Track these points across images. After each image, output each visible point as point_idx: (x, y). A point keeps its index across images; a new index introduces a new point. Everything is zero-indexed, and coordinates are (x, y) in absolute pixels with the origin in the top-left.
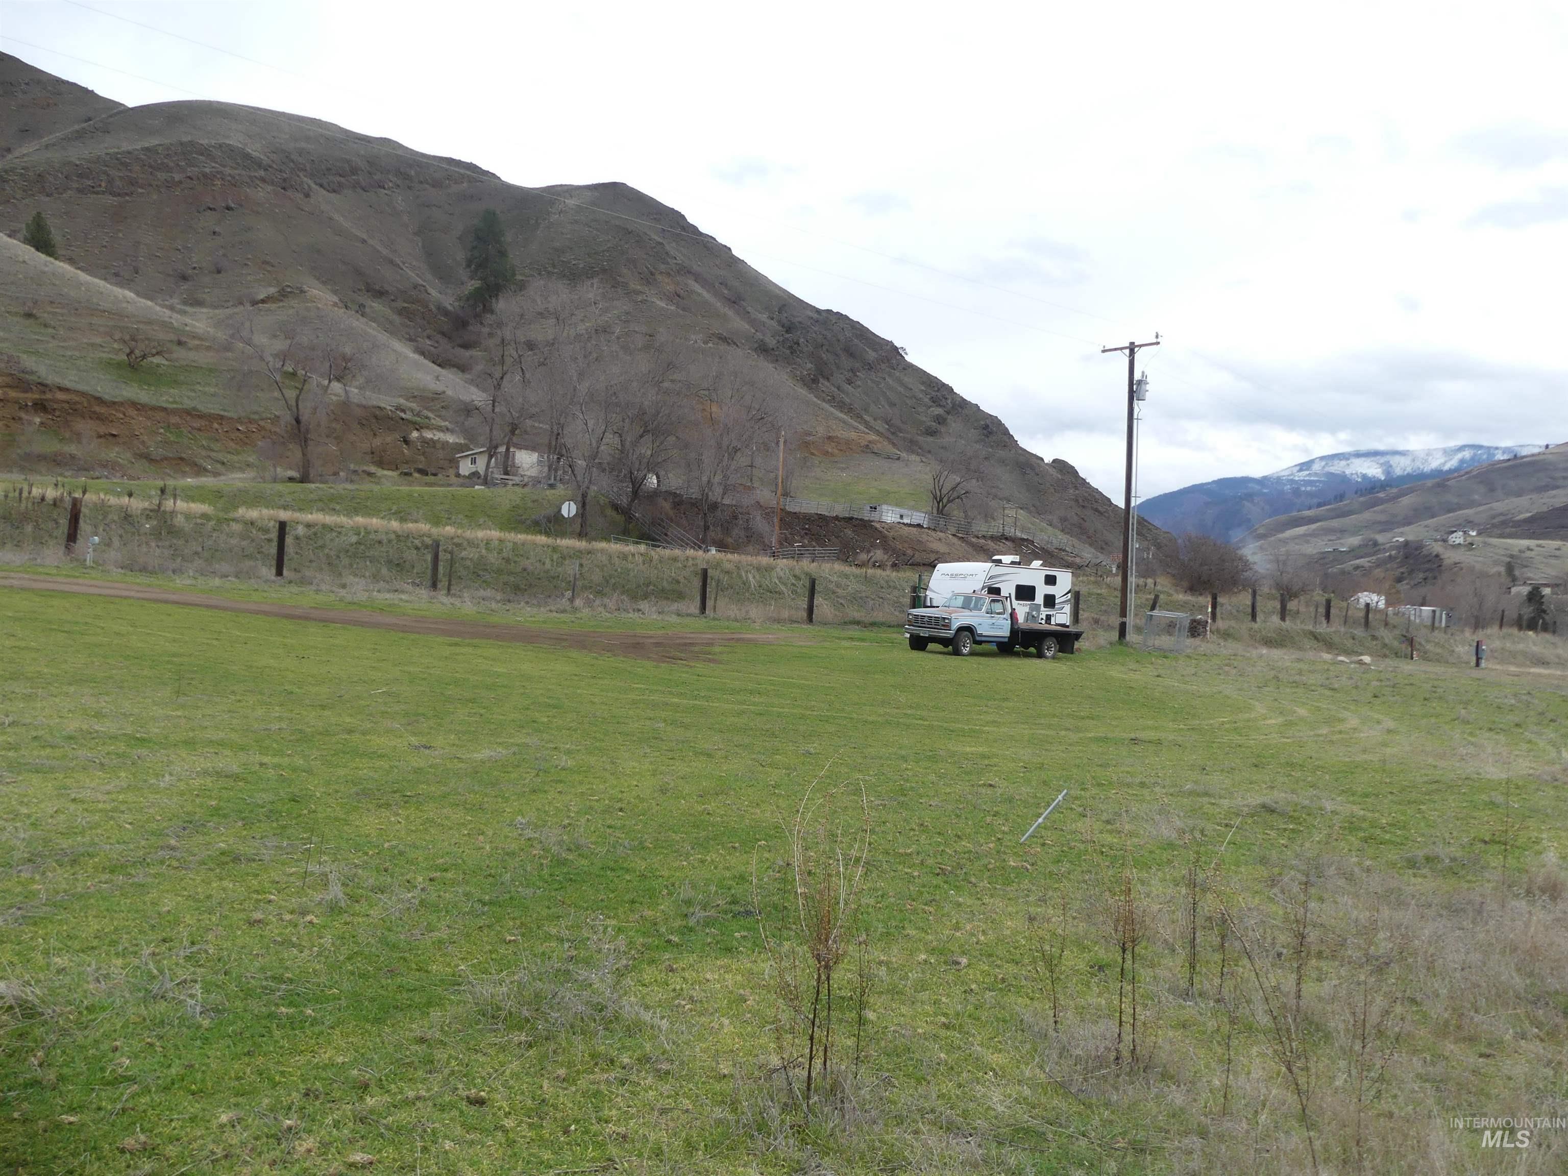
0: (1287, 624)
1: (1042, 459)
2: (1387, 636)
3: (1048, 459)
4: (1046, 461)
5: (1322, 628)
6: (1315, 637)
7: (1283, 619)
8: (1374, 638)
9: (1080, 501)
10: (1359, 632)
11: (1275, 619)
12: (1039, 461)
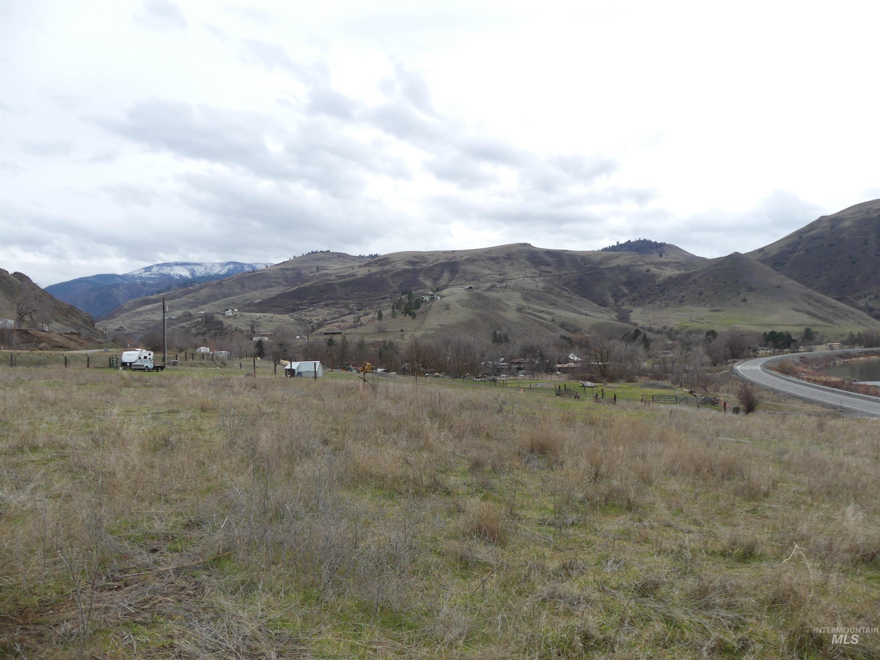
0: (194, 361)
1: (7, 272)
2: (218, 363)
3: (11, 272)
4: (10, 273)
5: (202, 362)
6: (201, 364)
7: (193, 359)
8: (215, 363)
9: (38, 297)
10: (211, 362)
11: (191, 360)
12: (6, 273)
